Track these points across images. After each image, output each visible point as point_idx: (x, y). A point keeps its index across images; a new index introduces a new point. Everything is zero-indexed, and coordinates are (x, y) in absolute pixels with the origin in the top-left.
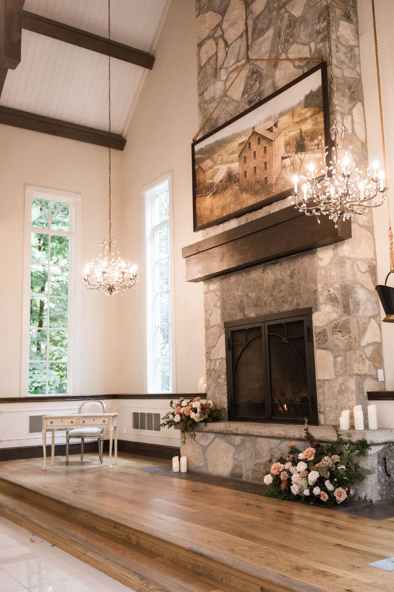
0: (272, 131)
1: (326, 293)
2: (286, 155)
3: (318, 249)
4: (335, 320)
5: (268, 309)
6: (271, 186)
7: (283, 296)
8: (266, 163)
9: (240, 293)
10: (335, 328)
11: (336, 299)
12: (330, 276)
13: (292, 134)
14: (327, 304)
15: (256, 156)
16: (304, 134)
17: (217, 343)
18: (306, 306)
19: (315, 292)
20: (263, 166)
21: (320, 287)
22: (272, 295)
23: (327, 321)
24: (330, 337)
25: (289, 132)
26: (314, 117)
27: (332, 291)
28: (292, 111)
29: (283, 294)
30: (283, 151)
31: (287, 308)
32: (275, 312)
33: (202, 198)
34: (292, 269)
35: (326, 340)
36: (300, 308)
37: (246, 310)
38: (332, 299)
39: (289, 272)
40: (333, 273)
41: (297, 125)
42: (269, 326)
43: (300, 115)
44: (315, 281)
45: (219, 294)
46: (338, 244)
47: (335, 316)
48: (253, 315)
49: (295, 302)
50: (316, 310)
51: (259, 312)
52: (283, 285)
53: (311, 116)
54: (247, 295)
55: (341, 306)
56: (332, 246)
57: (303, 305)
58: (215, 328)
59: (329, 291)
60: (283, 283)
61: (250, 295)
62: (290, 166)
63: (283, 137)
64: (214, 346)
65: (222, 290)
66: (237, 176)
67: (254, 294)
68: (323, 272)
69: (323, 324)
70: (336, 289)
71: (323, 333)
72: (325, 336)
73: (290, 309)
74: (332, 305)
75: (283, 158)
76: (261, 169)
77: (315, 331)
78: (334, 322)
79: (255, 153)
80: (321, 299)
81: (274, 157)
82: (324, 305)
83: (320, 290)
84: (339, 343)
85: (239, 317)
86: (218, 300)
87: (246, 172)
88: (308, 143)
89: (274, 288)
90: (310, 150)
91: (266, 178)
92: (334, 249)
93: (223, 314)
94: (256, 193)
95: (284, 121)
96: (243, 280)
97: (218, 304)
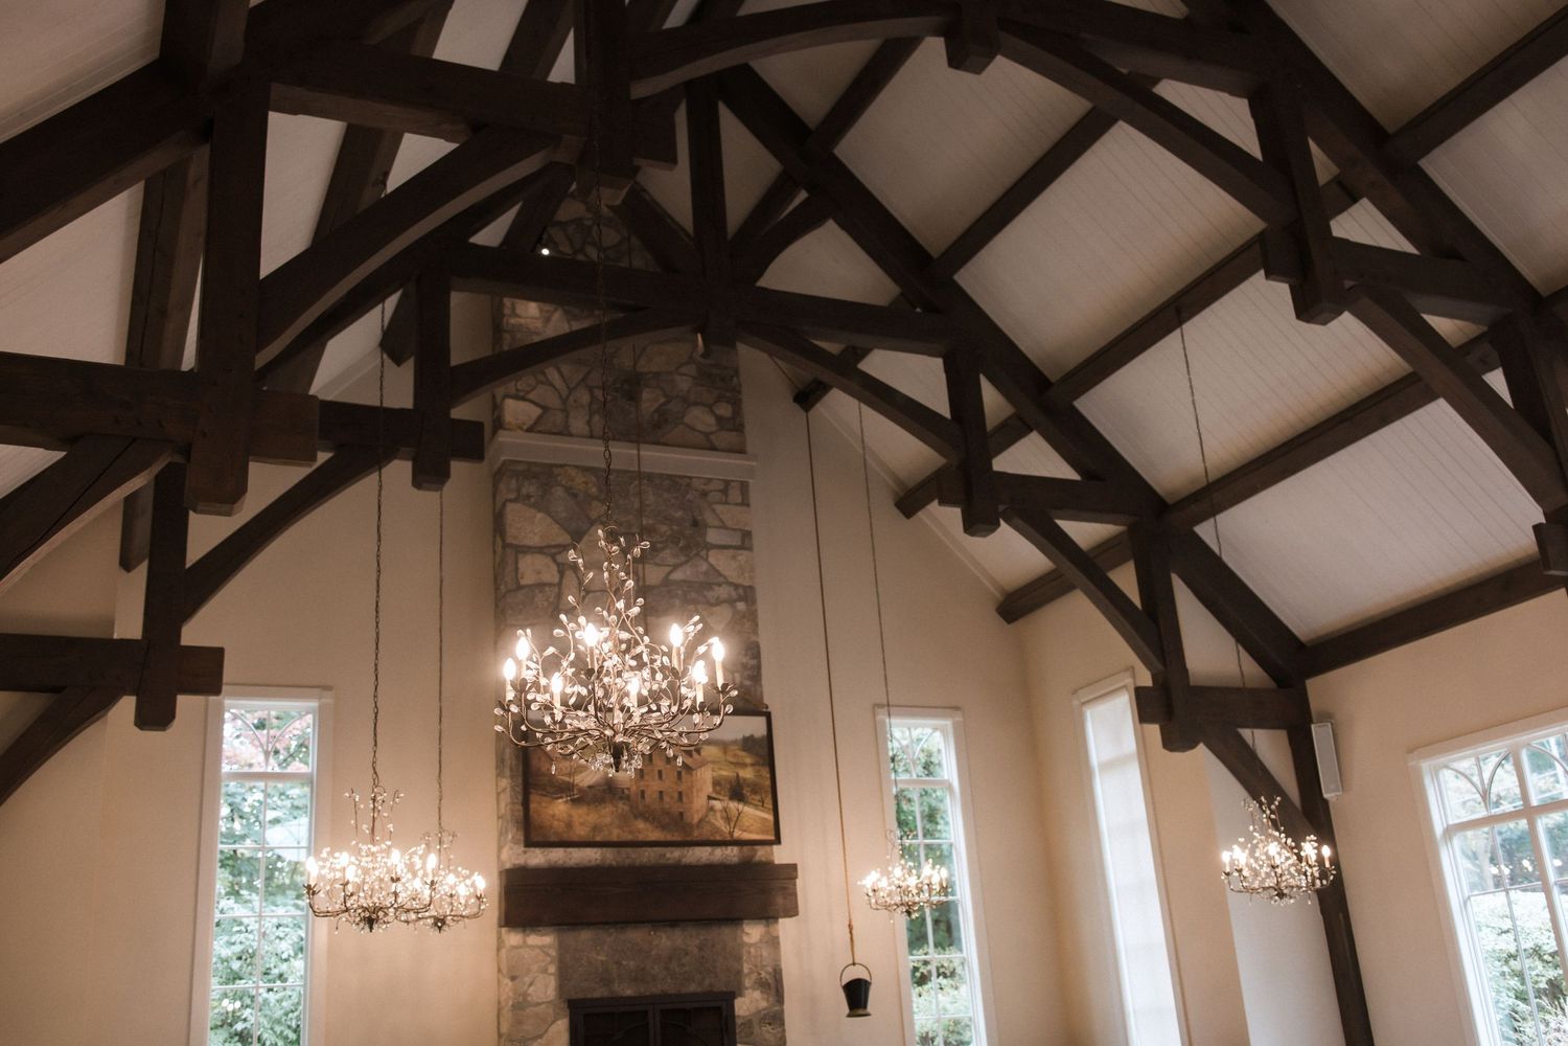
0: (691, 756)
1: (754, 976)
2: (714, 795)
3: (746, 921)
4: (764, 1009)
5: (659, 986)
6: (690, 826)
7: (685, 972)
8: (680, 794)
9: (602, 958)
10: (763, 1018)
11: (769, 985)
12: (761, 956)
13: (724, 773)
14: (754, 989)
15: (664, 777)
16: (741, 781)
17: (546, 1031)
18: (725, 989)
19: (739, 972)
20: (676, 796)
21: (746, 968)
22: (667, 969)
23: (753, 1010)
24: (756, 1030)
25: (720, 769)
26: (757, 767)
27: (763, 974)
28: (724, 746)
29: (687, 968)
30: (710, 789)
31: (692, 988)
32: (672, 991)
33: (544, 798)
34: (702, 938)
35: (752, 1033)
36: (715, 990)
37: (616, 985)
38: (762, 985)
39: (698, 941)
40: (765, 954)
41: (732, 766)
42: (662, 1011)
43: (735, 755)
44: (739, 959)
45: (554, 954)
46: (771, 920)
47: (764, 1004)
48: (629, 992)
49: (707, 982)
50: (741, 995)
51: (642, 990)
52: (688, 958)
53: (752, 765)
54: (618, 963)
55: (773, 992)
56: (764, 921)
57: (720, 987)
58: (543, 1006)
59: (760, 974)
60: (687, 954)
61: (624, 963)
62: (721, 811)
63: (710, 772)
64: (540, 1037)
65: (562, 948)
66: (626, 791)
67: (632, 963)
68: (752, 950)
69: (747, 1014)
70: (769, 973)
71: (748, 1023)
72: (750, 1027)
73: (699, 990)
74: (762, 992)
75: (710, 798)
76: (672, 798)
77: (739, 1021)
78: (763, 1013)
79: (660, 772)
80: (747, 982)
81: (695, 790)
82: (750, 991)
83: (746, 971)
84: (768, 1036)
85: (600, 992)
86: (551, 962)
87: (643, 792)
88: (748, 794)
89: (670, 959)
90: (751, 803)
91: (681, 814)
92: (767, 926)
93: (561, 987)
94: (663, 827)
95: (710, 752)
96: (608, 939)
97: (552, 969)
